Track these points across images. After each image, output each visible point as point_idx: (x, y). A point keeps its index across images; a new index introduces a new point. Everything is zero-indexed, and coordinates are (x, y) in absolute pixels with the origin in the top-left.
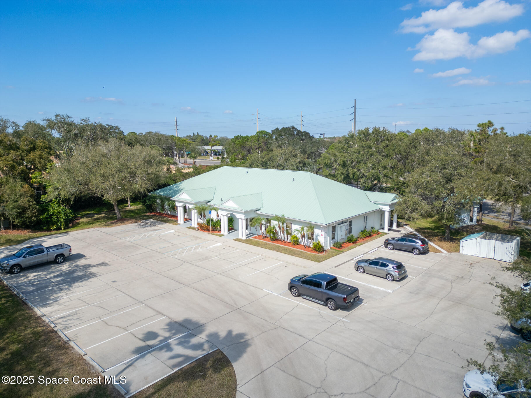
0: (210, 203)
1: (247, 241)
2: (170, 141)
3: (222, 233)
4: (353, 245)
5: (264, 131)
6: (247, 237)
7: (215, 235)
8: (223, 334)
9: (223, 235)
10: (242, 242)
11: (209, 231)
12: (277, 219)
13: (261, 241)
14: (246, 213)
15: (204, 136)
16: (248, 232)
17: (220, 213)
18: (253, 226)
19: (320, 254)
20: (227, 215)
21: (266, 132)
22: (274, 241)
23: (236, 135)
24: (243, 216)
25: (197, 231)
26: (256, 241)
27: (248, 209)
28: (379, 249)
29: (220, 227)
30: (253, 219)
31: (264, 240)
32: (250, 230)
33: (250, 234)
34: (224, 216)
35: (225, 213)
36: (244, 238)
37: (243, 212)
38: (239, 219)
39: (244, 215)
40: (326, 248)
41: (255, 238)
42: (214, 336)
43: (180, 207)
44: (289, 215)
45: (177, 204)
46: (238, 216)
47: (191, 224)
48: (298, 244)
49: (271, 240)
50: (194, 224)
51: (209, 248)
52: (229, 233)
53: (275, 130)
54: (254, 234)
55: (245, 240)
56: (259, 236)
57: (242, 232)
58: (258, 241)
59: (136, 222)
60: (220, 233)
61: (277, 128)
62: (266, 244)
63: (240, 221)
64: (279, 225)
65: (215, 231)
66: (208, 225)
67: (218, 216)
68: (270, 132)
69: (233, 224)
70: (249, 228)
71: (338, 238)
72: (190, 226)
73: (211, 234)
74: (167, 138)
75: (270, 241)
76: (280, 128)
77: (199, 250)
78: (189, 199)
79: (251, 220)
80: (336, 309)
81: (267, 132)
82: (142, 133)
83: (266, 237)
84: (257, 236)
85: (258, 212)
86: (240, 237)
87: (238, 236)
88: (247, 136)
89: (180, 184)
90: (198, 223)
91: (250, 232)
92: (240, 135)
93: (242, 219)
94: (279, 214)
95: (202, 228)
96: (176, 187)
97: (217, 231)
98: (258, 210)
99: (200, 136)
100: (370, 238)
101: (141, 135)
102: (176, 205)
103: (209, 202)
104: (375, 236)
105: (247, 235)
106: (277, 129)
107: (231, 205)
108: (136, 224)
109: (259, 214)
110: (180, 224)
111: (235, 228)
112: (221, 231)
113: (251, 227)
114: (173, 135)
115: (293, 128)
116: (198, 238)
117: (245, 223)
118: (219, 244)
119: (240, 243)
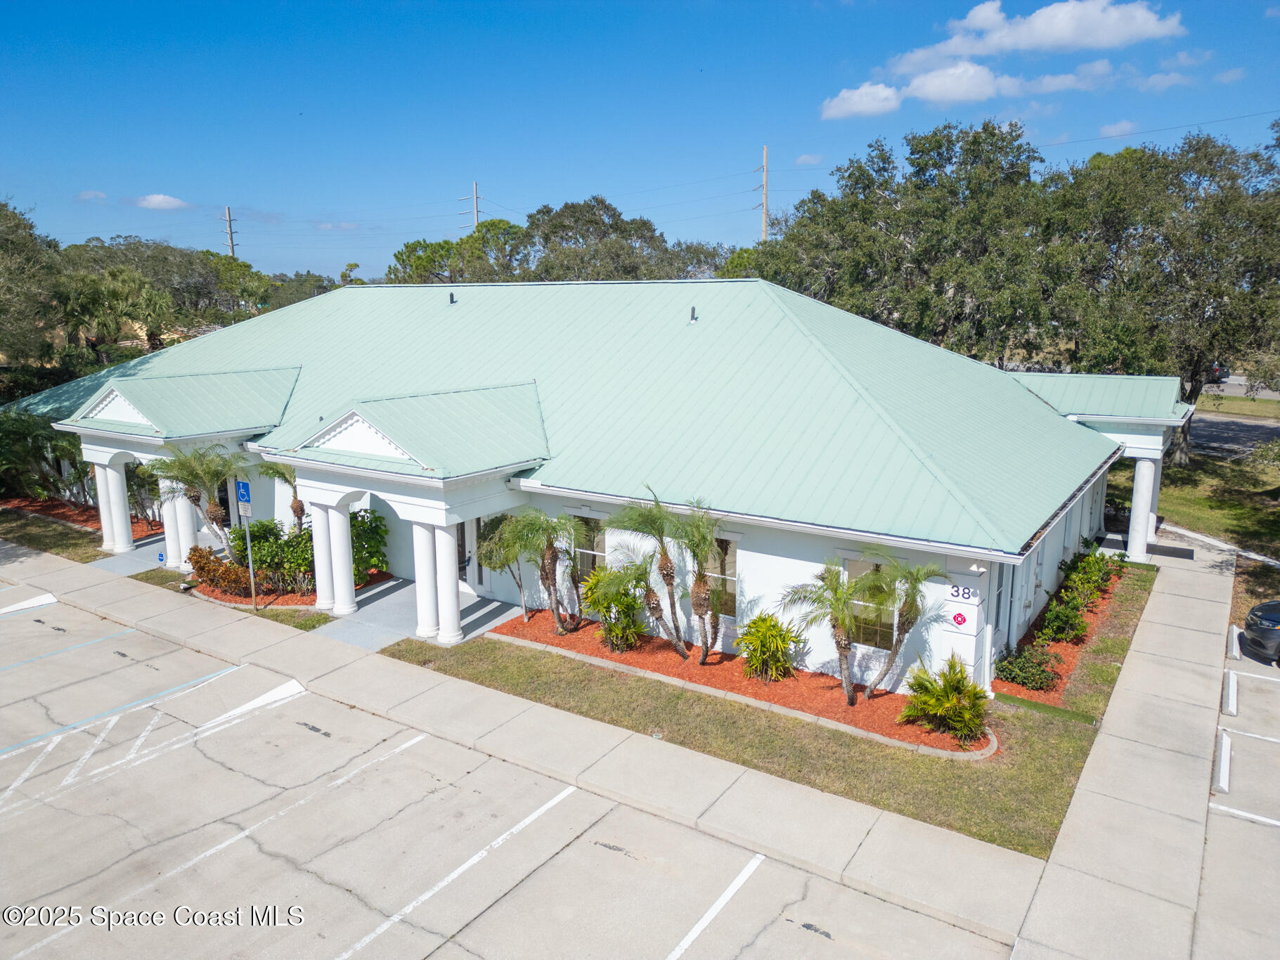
0: (262, 441)
1: (467, 661)
2: (198, 268)
3: (318, 603)
5: (501, 221)
6: (466, 630)
7: (276, 617)
9: (324, 618)
10: (439, 669)
11: (246, 593)
13: (550, 649)
14: (453, 490)
15: (325, 275)
16: (469, 592)
17: (310, 491)
18: (502, 566)
19: (977, 758)
20: (342, 506)
21: (508, 223)
22: (630, 647)
23: (411, 241)
24: (436, 512)
25: (185, 597)
26: (527, 660)
29: (311, 571)
30: (496, 522)
31: (570, 646)
32: (481, 582)
33: (484, 602)
34: (325, 508)
35: (332, 494)
36: (448, 636)
37: (440, 484)
38: (416, 529)
39: (442, 505)
41: (512, 628)
43: (103, 467)
45: (89, 453)
46: (404, 507)
47: (161, 557)
48: (786, 673)
49: (614, 647)
50: (176, 554)
51: (210, 728)
52: (360, 605)
53: (539, 212)
54: (506, 607)
55: (454, 651)
56: (533, 612)
57: (434, 592)
58: (537, 656)
60: (313, 602)
61: (545, 207)
62: (587, 677)
63: (420, 538)
64: (665, 554)
65: (285, 592)
67: (299, 510)
68: (524, 224)
69: (383, 549)
70: (472, 569)
72: (155, 564)
73: (258, 612)
74: (188, 258)
75: (607, 650)
76: (557, 207)
78: (137, 426)
79: (489, 528)
81: (512, 223)
82: (98, 239)
83: (575, 625)
84: (518, 620)
85: (526, 484)
86: (424, 631)
87: (415, 623)
88: (446, 242)
90: (195, 550)
91: (483, 590)
92: (425, 241)
93: (432, 529)
95: (212, 576)
97: (293, 591)
98: (525, 473)
99: (314, 276)
100: (1111, 600)
101: (95, 243)
102: (86, 458)
103: (256, 437)
104: (1117, 584)
105: (464, 613)
106: (546, 211)
109: (531, 495)
110: (108, 555)
111: (398, 569)
112: (314, 591)
113: (486, 569)
114: (208, 251)
115: (600, 202)
116: (166, 644)
117: (446, 544)
118: (291, 689)
119: (427, 675)
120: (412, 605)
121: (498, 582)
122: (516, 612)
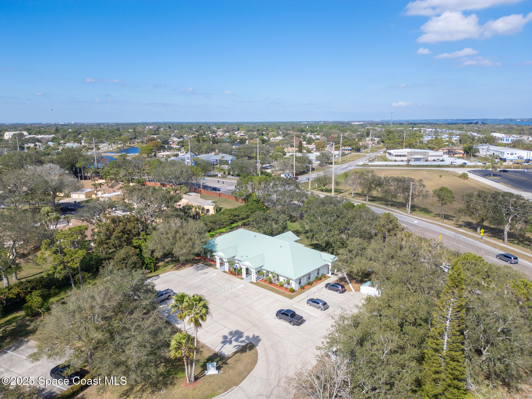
0: (235, 257)
1: (257, 284)
3: (243, 277)
4: (310, 286)
7: (239, 278)
8: (251, 336)
11: (236, 275)
12: (272, 273)
14: (256, 269)
17: (242, 266)
19: (292, 294)
24: (254, 271)
25: (229, 275)
26: (262, 284)
27: (256, 267)
28: (323, 289)
29: (242, 273)
31: (265, 283)
33: (258, 277)
34: (244, 267)
36: (255, 281)
37: (254, 267)
38: (252, 270)
40: (295, 290)
41: (260, 281)
42: (248, 338)
44: (277, 272)
45: (216, 257)
47: (224, 269)
48: (282, 287)
49: (269, 284)
50: (227, 270)
51: (238, 288)
52: (246, 278)
55: (255, 283)
56: (263, 279)
57: (254, 277)
59: (192, 266)
62: (266, 286)
63: (253, 273)
64: (273, 275)
66: (235, 272)
67: (240, 267)
70: (257, 275)
71: (302, 284)
73: (237, 277)
77: (233, 290)
78: (223, 256)
79: (258, 272)
80: (294, 325)
83: (266, 281)
86: (253, 281)
87: (252, 279)
89: (215, 239)
90: (229, 270)
94: (272, 271)
95: (231, 273)
96: (213, 242)
97: (240, 275)
98: (262, 267)
100: (320, 281)
104: (323, 279)
105: (256, 279)
107: (248, 264)
108: (192, 267)
109: (262, 269)
110: (218, 268)
112: (242, 275)
116: (230, 280)
117: (255, 273)
118: (242, 286)
119: (253, 285)
120: (251, 277)
121: (260, 276)
122: (261, 279)
